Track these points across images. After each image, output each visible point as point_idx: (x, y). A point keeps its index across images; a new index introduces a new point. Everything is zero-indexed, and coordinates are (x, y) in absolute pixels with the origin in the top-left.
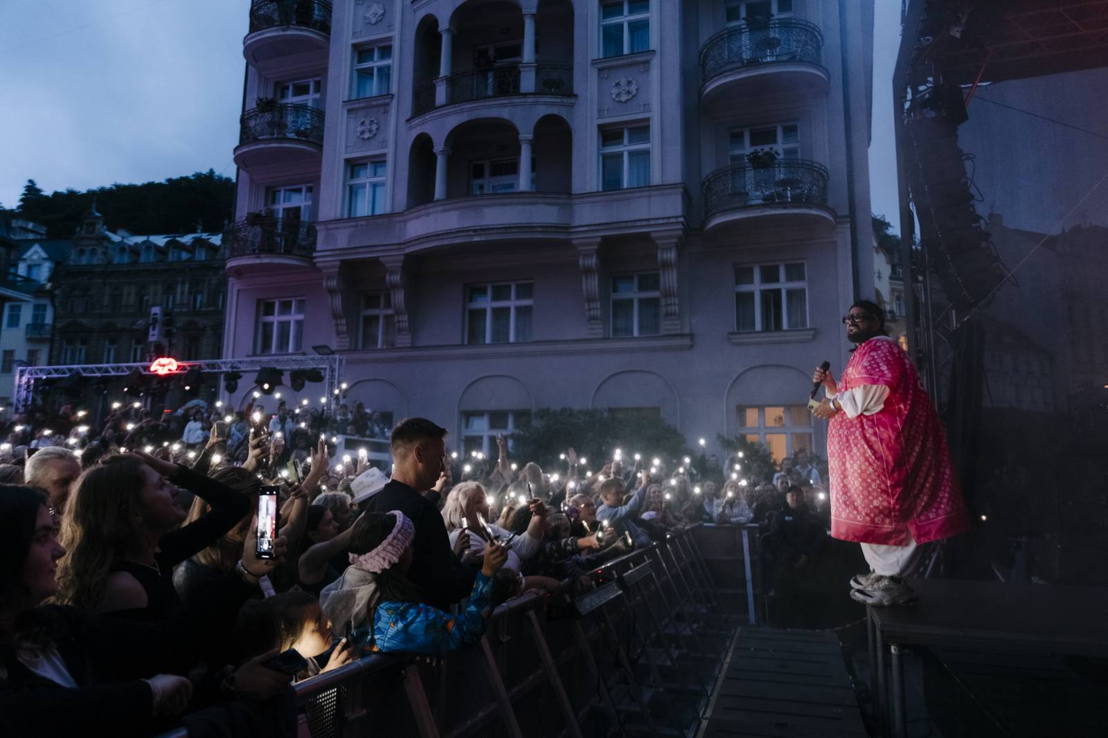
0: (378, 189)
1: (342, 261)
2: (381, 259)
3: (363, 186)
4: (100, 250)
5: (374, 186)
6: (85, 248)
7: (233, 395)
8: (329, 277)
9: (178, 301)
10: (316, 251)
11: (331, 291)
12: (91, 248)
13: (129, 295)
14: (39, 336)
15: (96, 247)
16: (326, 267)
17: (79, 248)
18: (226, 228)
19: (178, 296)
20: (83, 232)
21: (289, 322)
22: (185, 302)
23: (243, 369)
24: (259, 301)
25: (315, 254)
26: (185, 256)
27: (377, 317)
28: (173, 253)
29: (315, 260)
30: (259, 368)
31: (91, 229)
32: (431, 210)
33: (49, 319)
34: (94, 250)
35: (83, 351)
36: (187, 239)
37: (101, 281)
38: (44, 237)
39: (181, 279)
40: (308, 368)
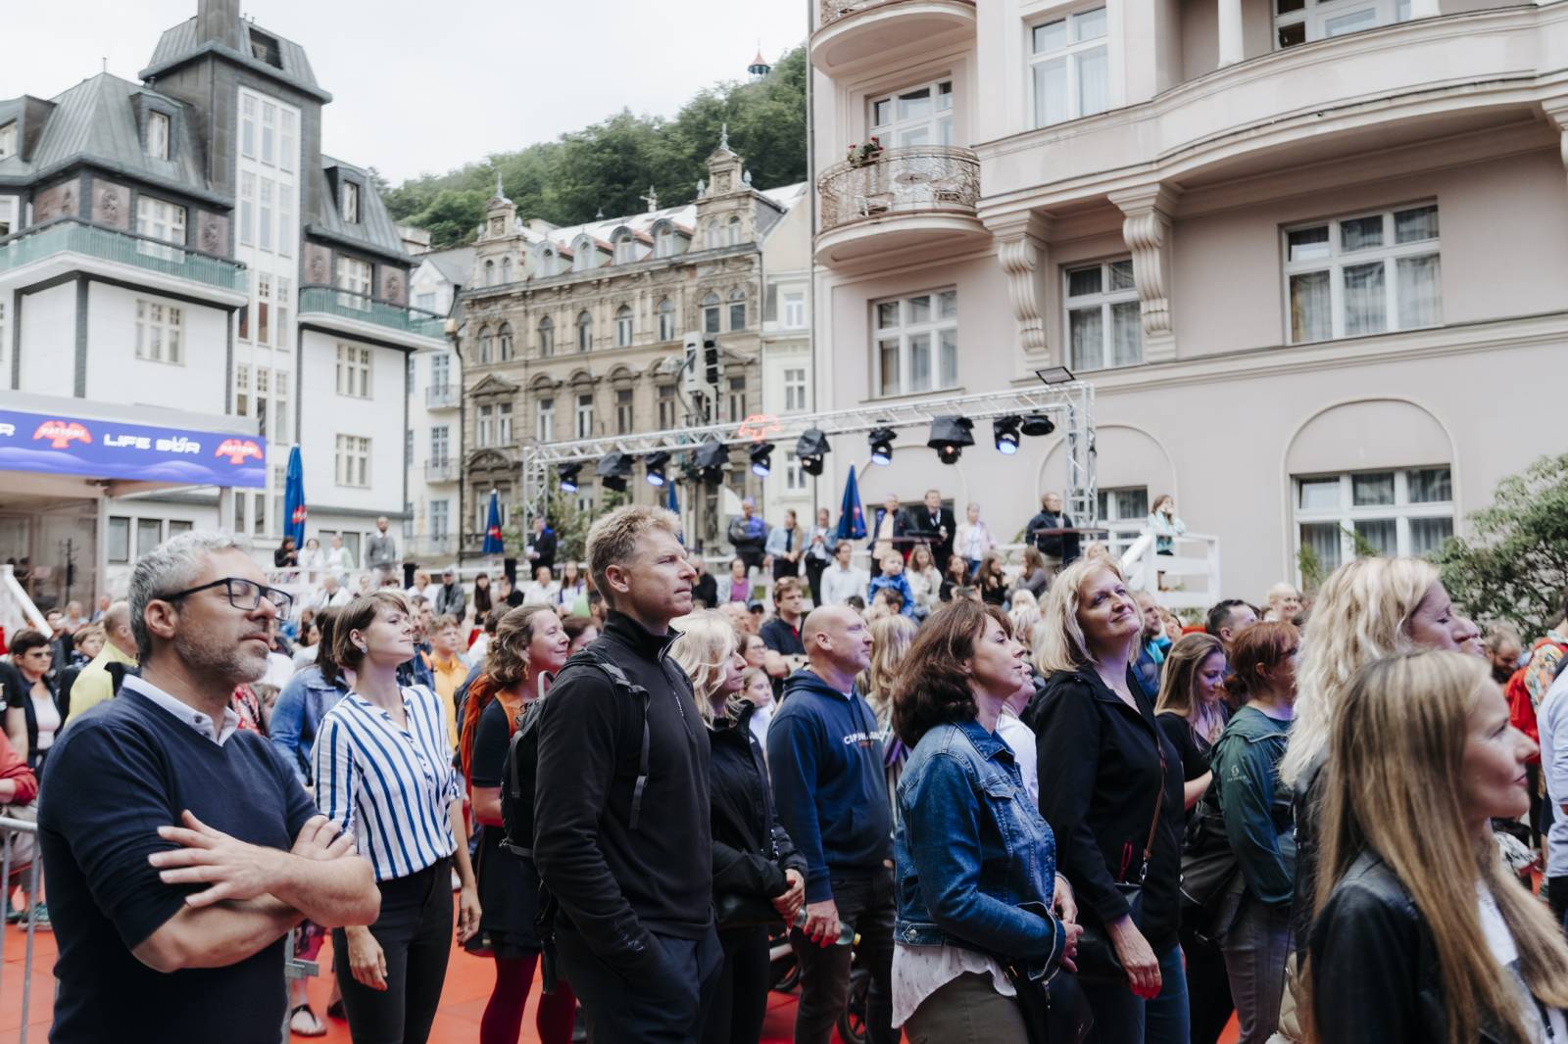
0: (1086, 64)
1: (1033, 211)
2: (1111, 197)
3: (1061, 62)
4: (515, 259)
5: (1080, 58)
6: (492, 258)
7: (820, 478)
8: (1010, 241)
9: (637, 329)
10: (981, 199)
11: (1016, 270)
12: (502, 256)
13: (564, 326)
14: (444, 406)
15: (508, 255)
16: (1001, 227)
17: (485, 260)
18: (701, 197)
19: (637, 321)
20: (489, 232)
21: (926, 335)
22: (649, 329)
23: (899, 423)
24: (871, 302)
25: (979, 205)
26: (641, 251)
27: (1096, 312)
28: (623, 249)
29: (980, 216)
30: (932, 419)
31: (499, 225)
32: (1215, 87)
33: (455, 378)
34: (506, 259)
35: (507, 423)
36: (639, 224)
37: (522, 308)
38: (428, 249)
39: (638, 292)
40: (1023, 410)
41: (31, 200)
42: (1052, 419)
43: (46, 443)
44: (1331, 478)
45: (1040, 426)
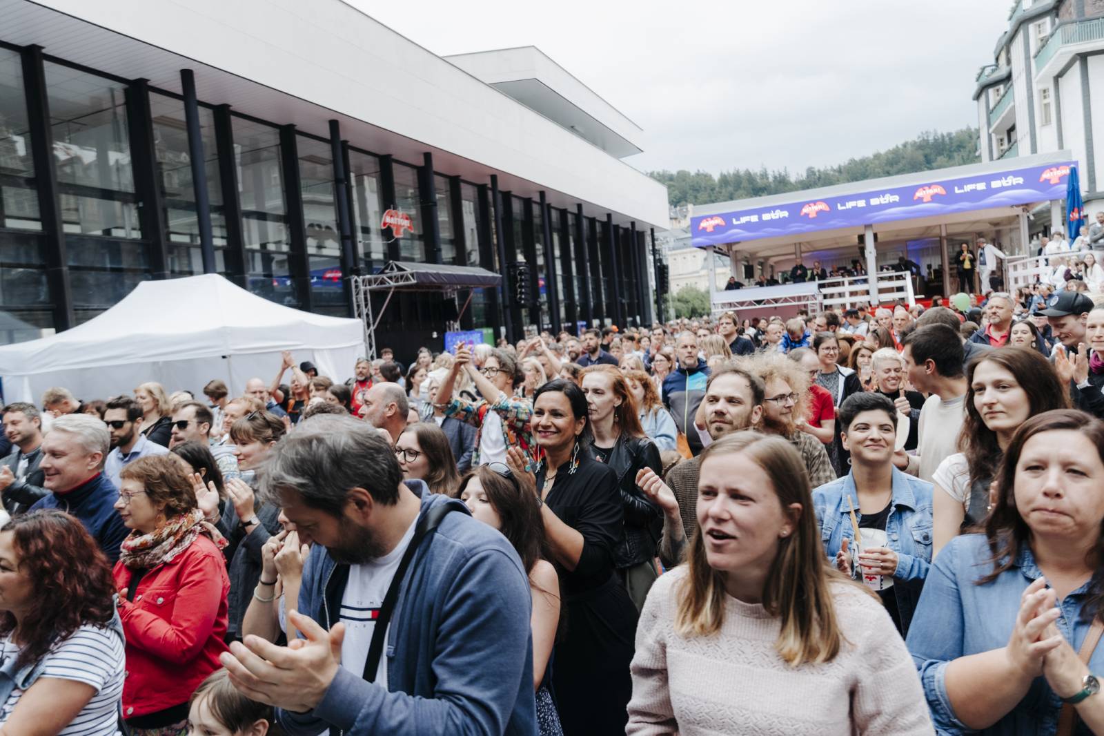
41: (1057, 15)
43: (920, 200)
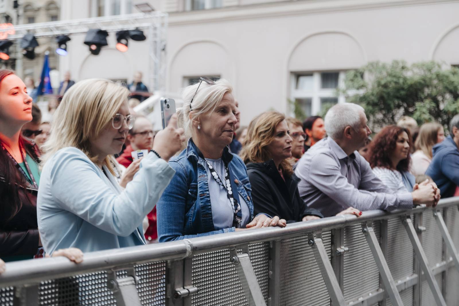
40: (131, 27)
42: (146, 33)
44: (309, 74)
45: (140, 36)
